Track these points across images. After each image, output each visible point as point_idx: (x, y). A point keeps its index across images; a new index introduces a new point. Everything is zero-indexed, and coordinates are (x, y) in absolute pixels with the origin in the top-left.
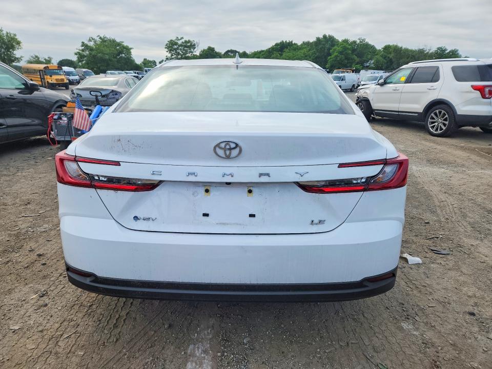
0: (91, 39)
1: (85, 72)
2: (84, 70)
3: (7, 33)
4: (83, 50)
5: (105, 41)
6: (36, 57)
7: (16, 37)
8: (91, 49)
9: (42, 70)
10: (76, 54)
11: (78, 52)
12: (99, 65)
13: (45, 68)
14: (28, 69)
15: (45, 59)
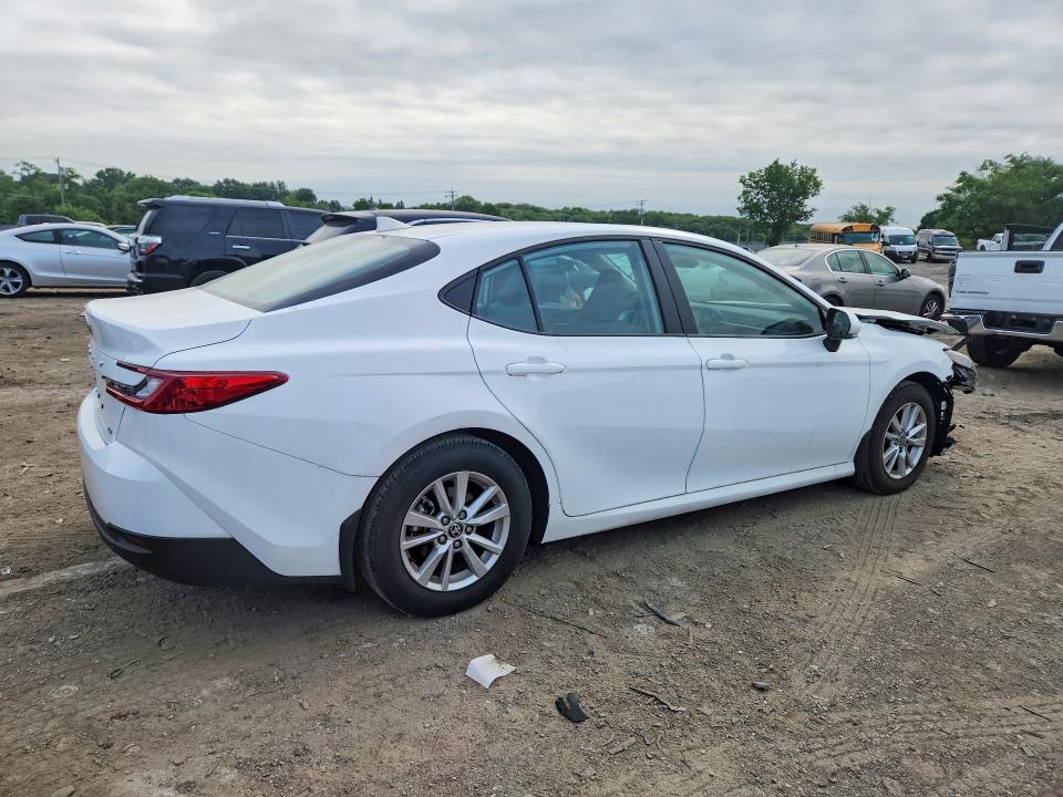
0: (988, 164)
1: (936, 236)
2: (936, 232)
3: (802, 168)
4: (958, 191)
5: (1023, 167)
6: (863, 207)
7: (816, 175)
8: (981, 186)
9: (838, 234)
10: (940, 199)
11: (945, 195)
12: (987, 220)
13: (844, 230)
14: (820, 233)
15: (879, 212)
